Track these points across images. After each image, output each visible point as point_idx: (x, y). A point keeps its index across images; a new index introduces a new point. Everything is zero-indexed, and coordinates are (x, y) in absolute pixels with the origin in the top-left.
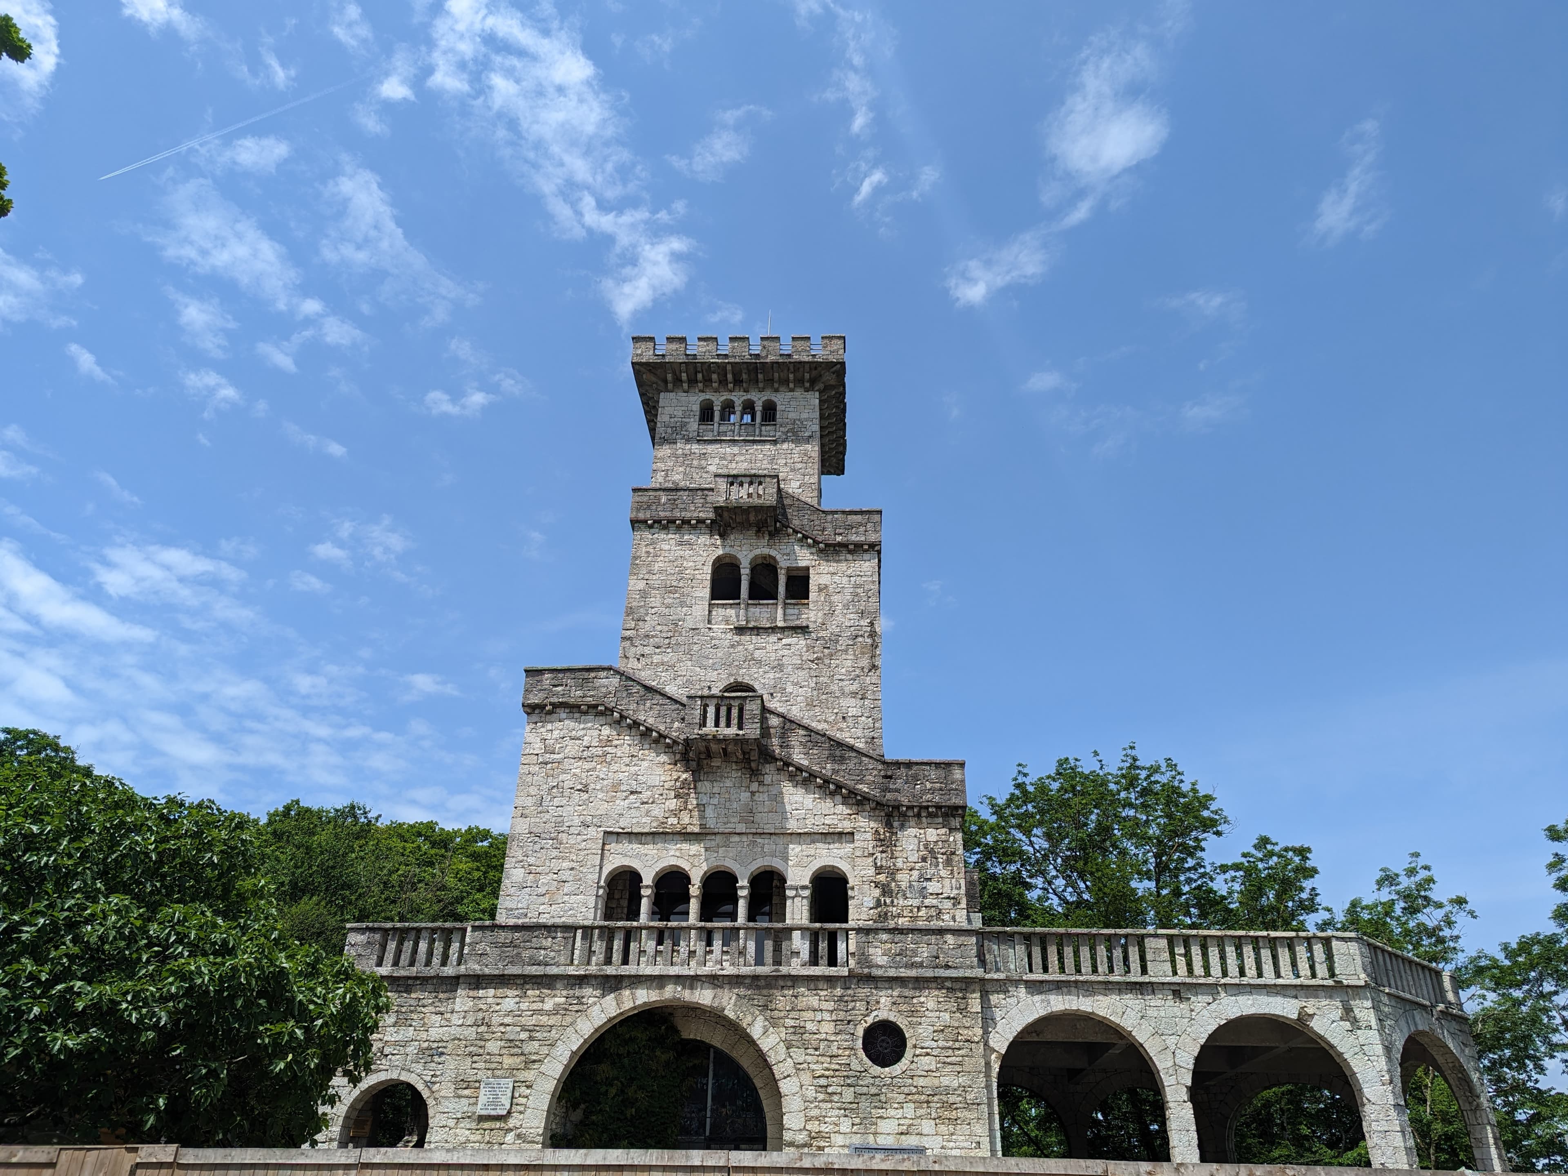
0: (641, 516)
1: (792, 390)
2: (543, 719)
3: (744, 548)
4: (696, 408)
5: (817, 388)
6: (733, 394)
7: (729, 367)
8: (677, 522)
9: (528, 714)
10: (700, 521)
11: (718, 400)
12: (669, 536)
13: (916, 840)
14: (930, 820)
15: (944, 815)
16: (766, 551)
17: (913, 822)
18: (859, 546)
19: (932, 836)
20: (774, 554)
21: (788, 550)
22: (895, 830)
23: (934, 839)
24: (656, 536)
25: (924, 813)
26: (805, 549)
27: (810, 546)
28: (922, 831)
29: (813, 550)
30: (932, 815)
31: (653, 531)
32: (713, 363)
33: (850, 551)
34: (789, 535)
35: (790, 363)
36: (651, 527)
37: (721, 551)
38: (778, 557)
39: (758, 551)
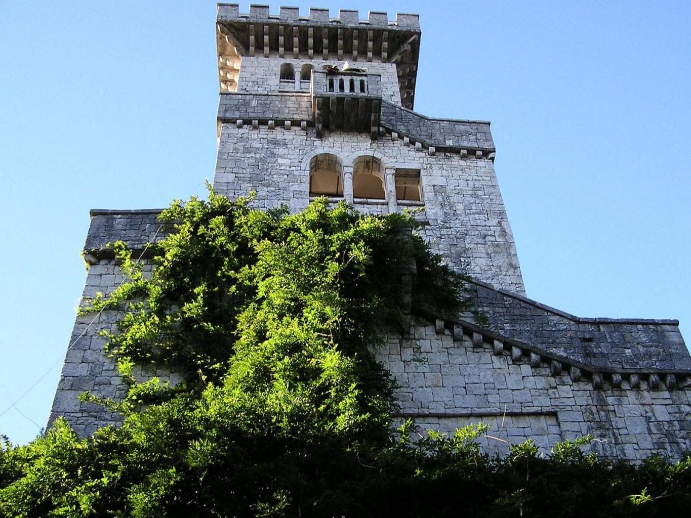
0: (229, 115)
1: (370, 61)
2: (110, 271)
3: (344, 150)
4: (278, 70)
5: (394, 60)
6: (313, 60)
7: (311, 31)
8: (270, 122)
9: (91, 264)
10: (296, 123)
11: (298, 64)
12: (260, 136)
13: (643, 419)
14: (653, 394)
15: (671, 389)
16: (370, 153)
17: (631, 396)
18: (472, 152)
19: (662, 414)
20: (378, 155)
21: (394, 154)
22: (611, 408)
23: (667, 418)
24: (246, 135)
25: (644, 386)
26: (412, 153)
27: (418, 150)
28: (647, 408)
29: (422, 154)
30: (654, 388)
31: (241, 131)
32: (295, 26)
33: (463, 157)
34: (393, 140)
35: (370, 30)
36: (240, 127)
37: (320, 151)
38: (384, 160)
39: (362, 153)
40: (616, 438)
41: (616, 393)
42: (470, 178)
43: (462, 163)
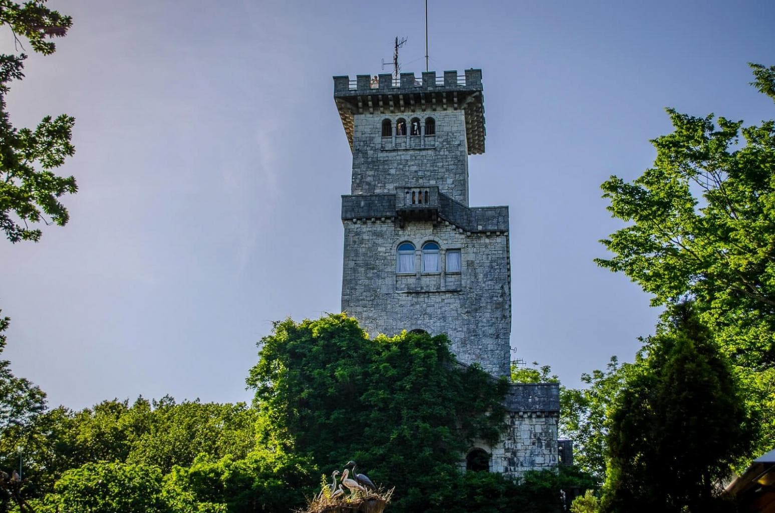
0: (349, 216)
1: (445, 109)
3: (416, 237)
4: (379, 126)
5: (463, 107)
6: (405, 114)
7: (401, 97)
8: (372, 219)
10: (387, 218)
11: (394, 119)
12: (368, 229)
13: (529, 432)
14: (537, 420)
15: (546, 417)
16: (431, 238)
17: (527, 421)
18: (493, 233)
19: (538, 429)
20: (436, 239)
21: (446, 238)
22: (516, 426)
23: (540, 431)
24: (359, 230)
25: (534, 416)
26: (457, 236)
27: (461, 234)
28: (532, 427)
29: (463, 236)
30: (538, 417)
31: (357, 226)
32: (390, 95)
33: (488, 237)
34: (446, 226)
35: (443, 92)
36: (355, 223)
37: (402, 239)
38: (440, 242)
39: (426, 239)
40: (515, 441)
41: (521, 419)
42: (490, 253)
43: (487, 241)
